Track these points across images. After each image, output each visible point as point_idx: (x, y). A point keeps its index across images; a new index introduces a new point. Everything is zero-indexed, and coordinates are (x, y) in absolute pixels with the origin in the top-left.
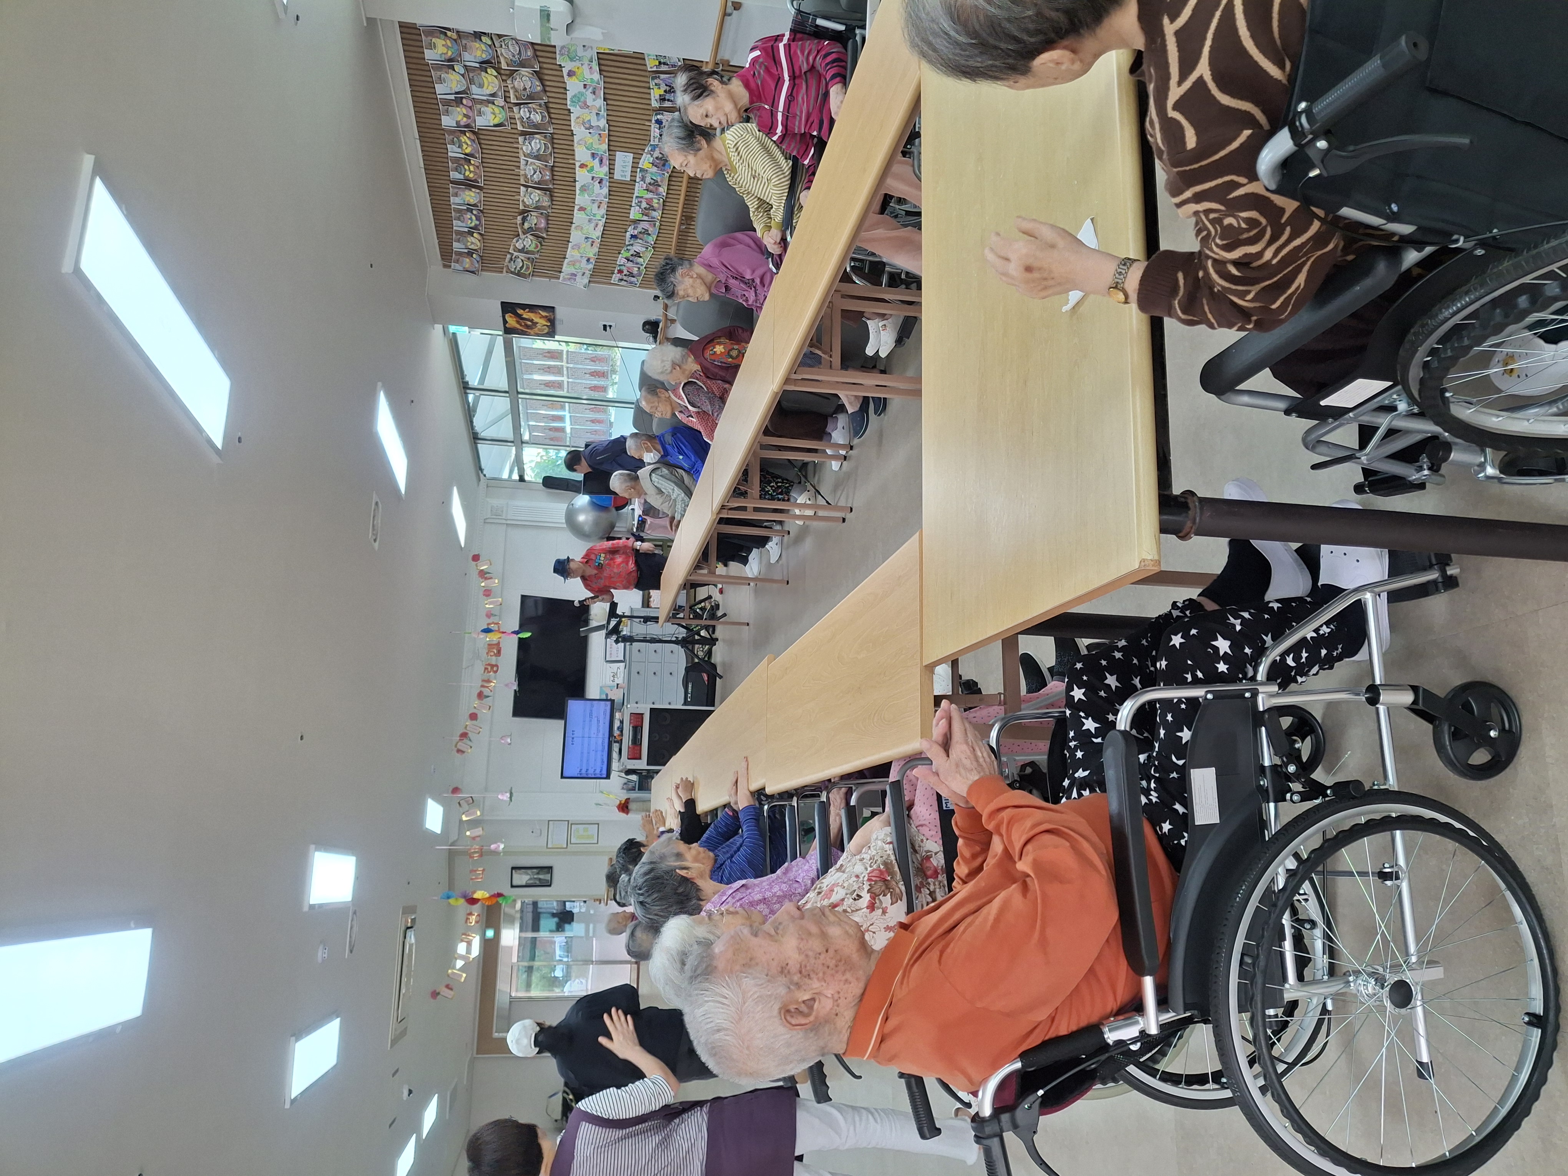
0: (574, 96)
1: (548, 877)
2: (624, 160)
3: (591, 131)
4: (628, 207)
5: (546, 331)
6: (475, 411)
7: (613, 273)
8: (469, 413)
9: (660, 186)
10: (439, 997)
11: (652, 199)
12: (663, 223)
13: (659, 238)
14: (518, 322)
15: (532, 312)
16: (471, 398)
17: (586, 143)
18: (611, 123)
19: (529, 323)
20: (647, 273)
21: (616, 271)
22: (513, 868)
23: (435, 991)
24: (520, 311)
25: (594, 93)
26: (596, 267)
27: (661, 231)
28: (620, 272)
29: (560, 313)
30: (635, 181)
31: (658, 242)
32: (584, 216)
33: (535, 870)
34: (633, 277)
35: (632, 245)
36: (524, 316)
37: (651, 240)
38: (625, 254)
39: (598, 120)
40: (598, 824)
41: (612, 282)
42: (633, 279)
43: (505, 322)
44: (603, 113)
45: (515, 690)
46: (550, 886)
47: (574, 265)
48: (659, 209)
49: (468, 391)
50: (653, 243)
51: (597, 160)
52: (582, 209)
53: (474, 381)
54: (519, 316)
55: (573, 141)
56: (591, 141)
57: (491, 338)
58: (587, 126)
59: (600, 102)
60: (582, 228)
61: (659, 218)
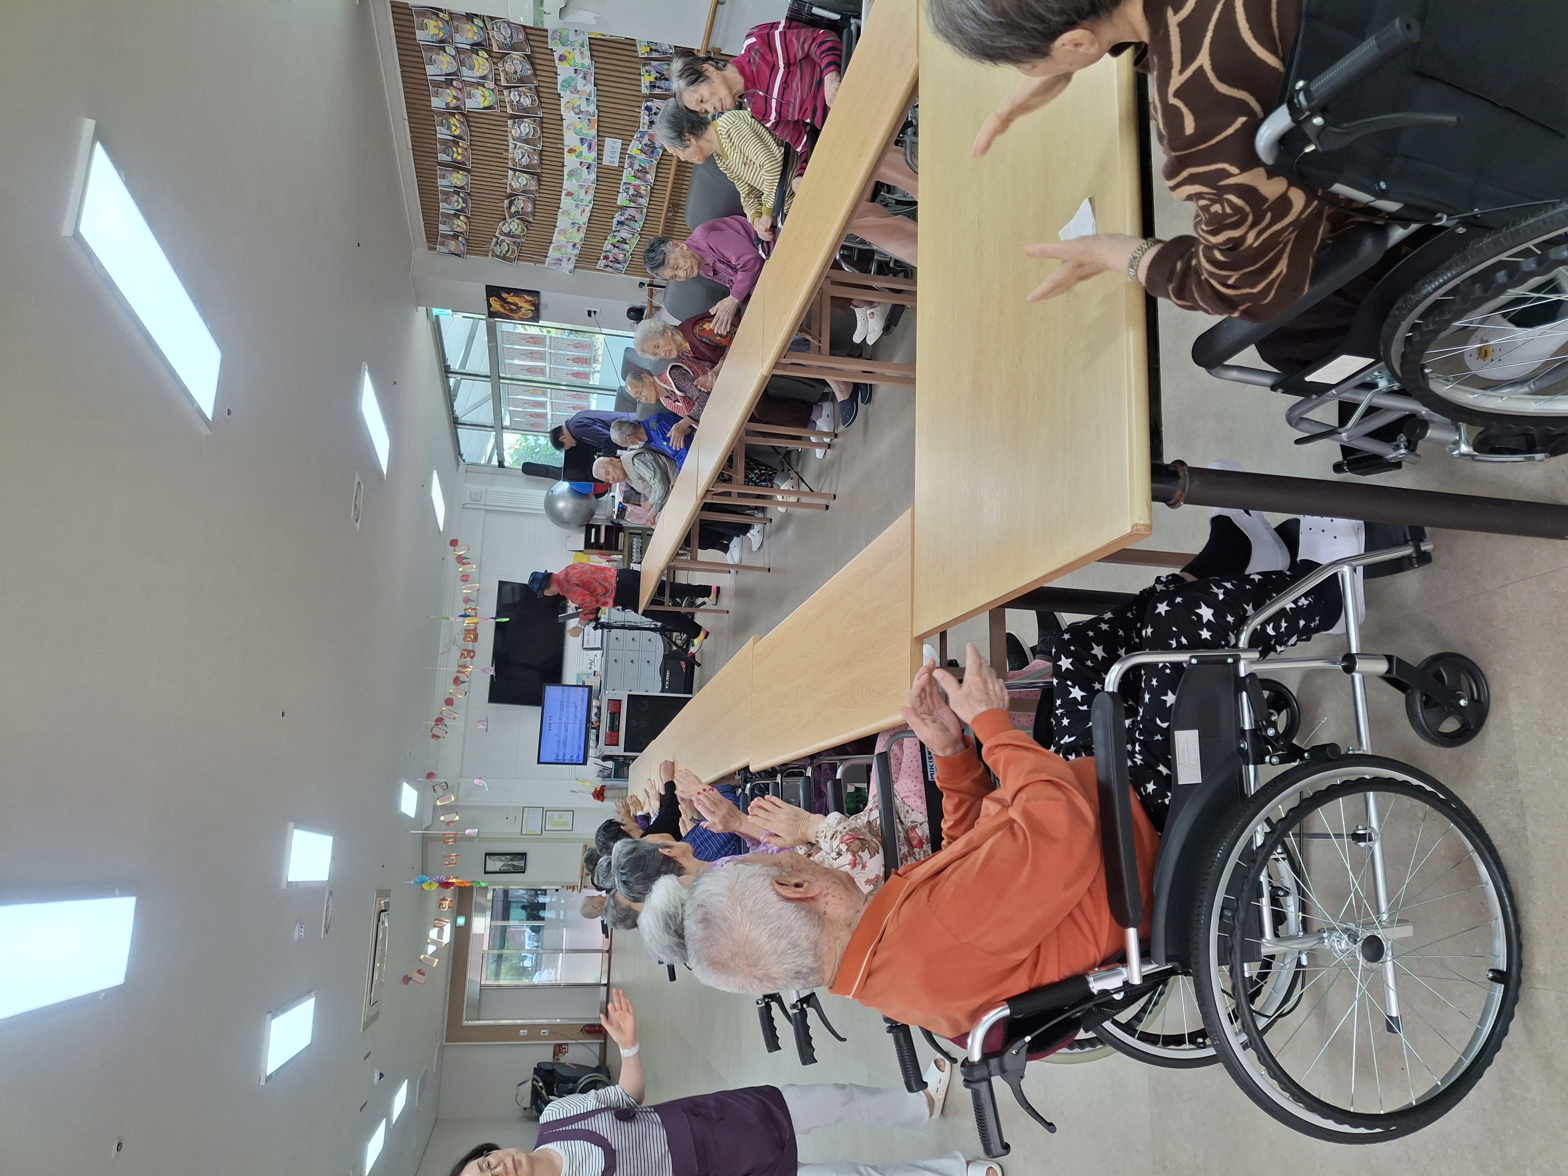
0: (564, 81)
1: (522, 864)
2: (613, 146)
3: (580, 116)
4: (616, 193)
5: (530, 316)
6: (456, 395)
7: (599, 259)
8: (450, 397)
9: (647, 173)
10: (411, 982)
11: (639, 186)
12: (650, 210)
13: (645, 225)
14: (502, 306)
15: (517, 296)
16: (452, 381)
17: (575, 128)
18: (601, 109)
19: (513, 307)
20: (633, 259)
21: (602, 257)
22: (486, 854)
23: (407, 976)
24: (505, 295)
25: (584, 78)
26: (582, 252)
27: (648, 218)
28: (606, 258)
29: (545, 298)
30: (623, 167)
31: (644, 229)
32: (572, 201)
33: (508, 857)
34: (619, 263)
35: (618, 231)
36: (509, 300)
37: (638, 226)
38: (611, 240)
39: (588, 105)
40: (573, 811)
41: (598, 268)
42: (618, 266)
43: (489, 305)
44: (593, 98)
45: (492, 676)
46: (524, 872)
47: (559, 250)
48: (646, 196)
49: (450, 375)
50: (639, 230)
51: (586, 145)
52: (569, 194)
53: (455, 365)
54: (504, 300)
55: (562, 126)
56: (580, 126)
57: (473, 322)
58: (577, 111)
59: (590, 88)
60: (569, 213)
61: (646, 205)
